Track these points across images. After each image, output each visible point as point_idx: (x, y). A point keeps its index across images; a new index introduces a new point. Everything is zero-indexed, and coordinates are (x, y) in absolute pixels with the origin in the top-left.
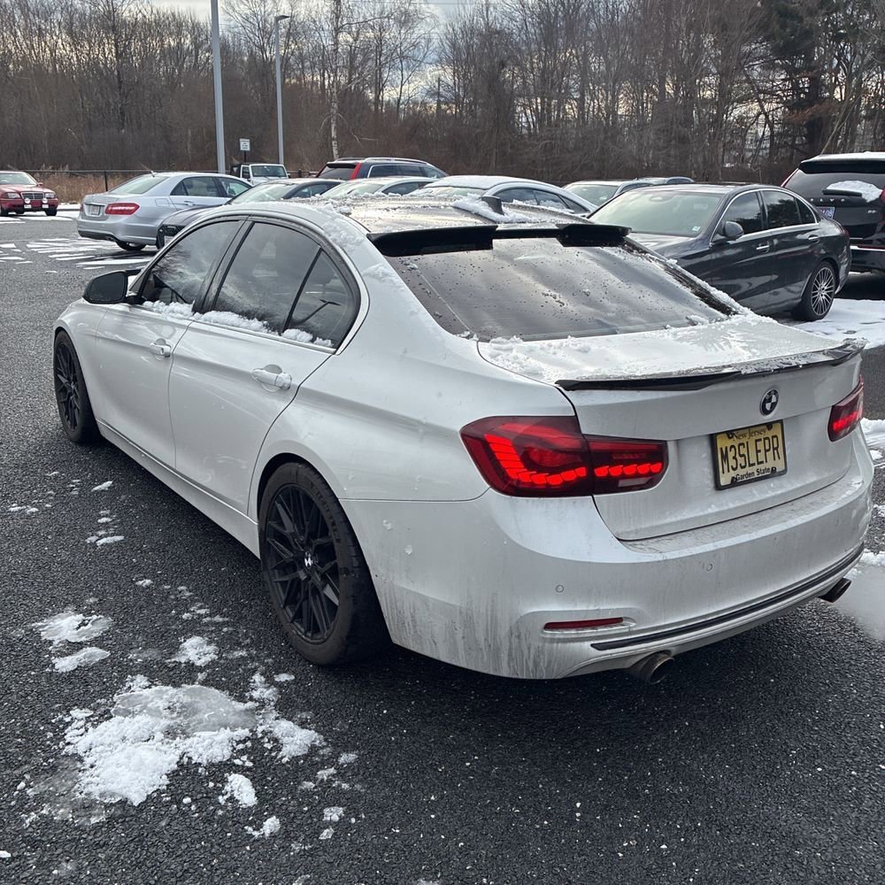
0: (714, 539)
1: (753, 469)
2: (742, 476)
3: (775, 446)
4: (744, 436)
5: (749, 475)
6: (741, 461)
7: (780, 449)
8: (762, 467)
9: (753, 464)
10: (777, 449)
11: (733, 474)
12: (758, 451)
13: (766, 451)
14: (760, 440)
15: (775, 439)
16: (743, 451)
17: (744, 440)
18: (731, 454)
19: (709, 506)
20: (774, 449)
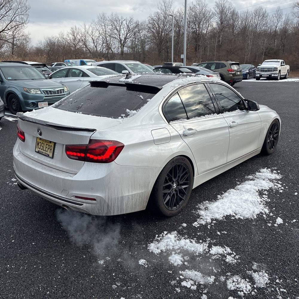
0: (33, 164)
1: (44, 152)
2: (41, 152)
3: (51, 149)
4: (44, 141)
5: (43, 152)
6: (42, 147)
7: (52, 150)
8: (46, 152)
9: (44, 150)
10: (51, 150)
11: (39, 150)
12: (46, 148)
13: (48, 149)
14: (47, 145)
15: (51, 147)
16: (43, 145)
17: (44, 143)
18: (40, 144)
19: (32, 154)
20: (50, 149)
